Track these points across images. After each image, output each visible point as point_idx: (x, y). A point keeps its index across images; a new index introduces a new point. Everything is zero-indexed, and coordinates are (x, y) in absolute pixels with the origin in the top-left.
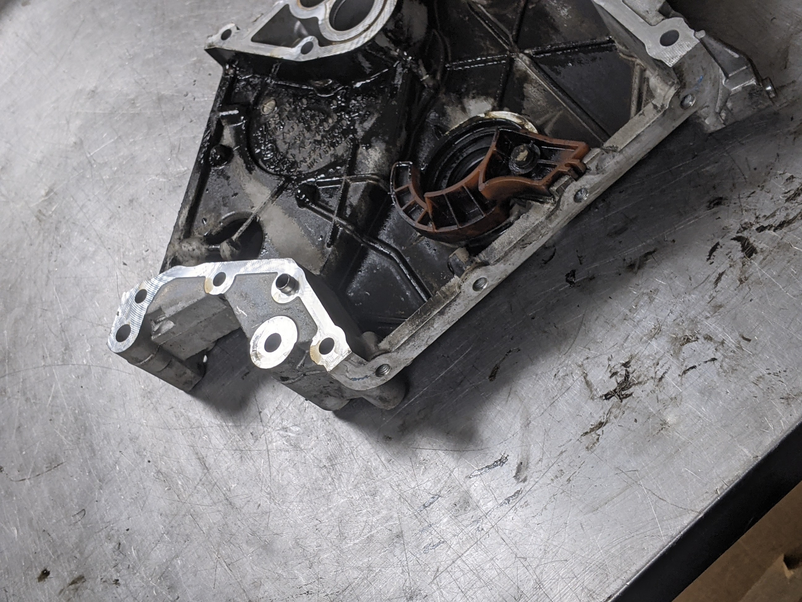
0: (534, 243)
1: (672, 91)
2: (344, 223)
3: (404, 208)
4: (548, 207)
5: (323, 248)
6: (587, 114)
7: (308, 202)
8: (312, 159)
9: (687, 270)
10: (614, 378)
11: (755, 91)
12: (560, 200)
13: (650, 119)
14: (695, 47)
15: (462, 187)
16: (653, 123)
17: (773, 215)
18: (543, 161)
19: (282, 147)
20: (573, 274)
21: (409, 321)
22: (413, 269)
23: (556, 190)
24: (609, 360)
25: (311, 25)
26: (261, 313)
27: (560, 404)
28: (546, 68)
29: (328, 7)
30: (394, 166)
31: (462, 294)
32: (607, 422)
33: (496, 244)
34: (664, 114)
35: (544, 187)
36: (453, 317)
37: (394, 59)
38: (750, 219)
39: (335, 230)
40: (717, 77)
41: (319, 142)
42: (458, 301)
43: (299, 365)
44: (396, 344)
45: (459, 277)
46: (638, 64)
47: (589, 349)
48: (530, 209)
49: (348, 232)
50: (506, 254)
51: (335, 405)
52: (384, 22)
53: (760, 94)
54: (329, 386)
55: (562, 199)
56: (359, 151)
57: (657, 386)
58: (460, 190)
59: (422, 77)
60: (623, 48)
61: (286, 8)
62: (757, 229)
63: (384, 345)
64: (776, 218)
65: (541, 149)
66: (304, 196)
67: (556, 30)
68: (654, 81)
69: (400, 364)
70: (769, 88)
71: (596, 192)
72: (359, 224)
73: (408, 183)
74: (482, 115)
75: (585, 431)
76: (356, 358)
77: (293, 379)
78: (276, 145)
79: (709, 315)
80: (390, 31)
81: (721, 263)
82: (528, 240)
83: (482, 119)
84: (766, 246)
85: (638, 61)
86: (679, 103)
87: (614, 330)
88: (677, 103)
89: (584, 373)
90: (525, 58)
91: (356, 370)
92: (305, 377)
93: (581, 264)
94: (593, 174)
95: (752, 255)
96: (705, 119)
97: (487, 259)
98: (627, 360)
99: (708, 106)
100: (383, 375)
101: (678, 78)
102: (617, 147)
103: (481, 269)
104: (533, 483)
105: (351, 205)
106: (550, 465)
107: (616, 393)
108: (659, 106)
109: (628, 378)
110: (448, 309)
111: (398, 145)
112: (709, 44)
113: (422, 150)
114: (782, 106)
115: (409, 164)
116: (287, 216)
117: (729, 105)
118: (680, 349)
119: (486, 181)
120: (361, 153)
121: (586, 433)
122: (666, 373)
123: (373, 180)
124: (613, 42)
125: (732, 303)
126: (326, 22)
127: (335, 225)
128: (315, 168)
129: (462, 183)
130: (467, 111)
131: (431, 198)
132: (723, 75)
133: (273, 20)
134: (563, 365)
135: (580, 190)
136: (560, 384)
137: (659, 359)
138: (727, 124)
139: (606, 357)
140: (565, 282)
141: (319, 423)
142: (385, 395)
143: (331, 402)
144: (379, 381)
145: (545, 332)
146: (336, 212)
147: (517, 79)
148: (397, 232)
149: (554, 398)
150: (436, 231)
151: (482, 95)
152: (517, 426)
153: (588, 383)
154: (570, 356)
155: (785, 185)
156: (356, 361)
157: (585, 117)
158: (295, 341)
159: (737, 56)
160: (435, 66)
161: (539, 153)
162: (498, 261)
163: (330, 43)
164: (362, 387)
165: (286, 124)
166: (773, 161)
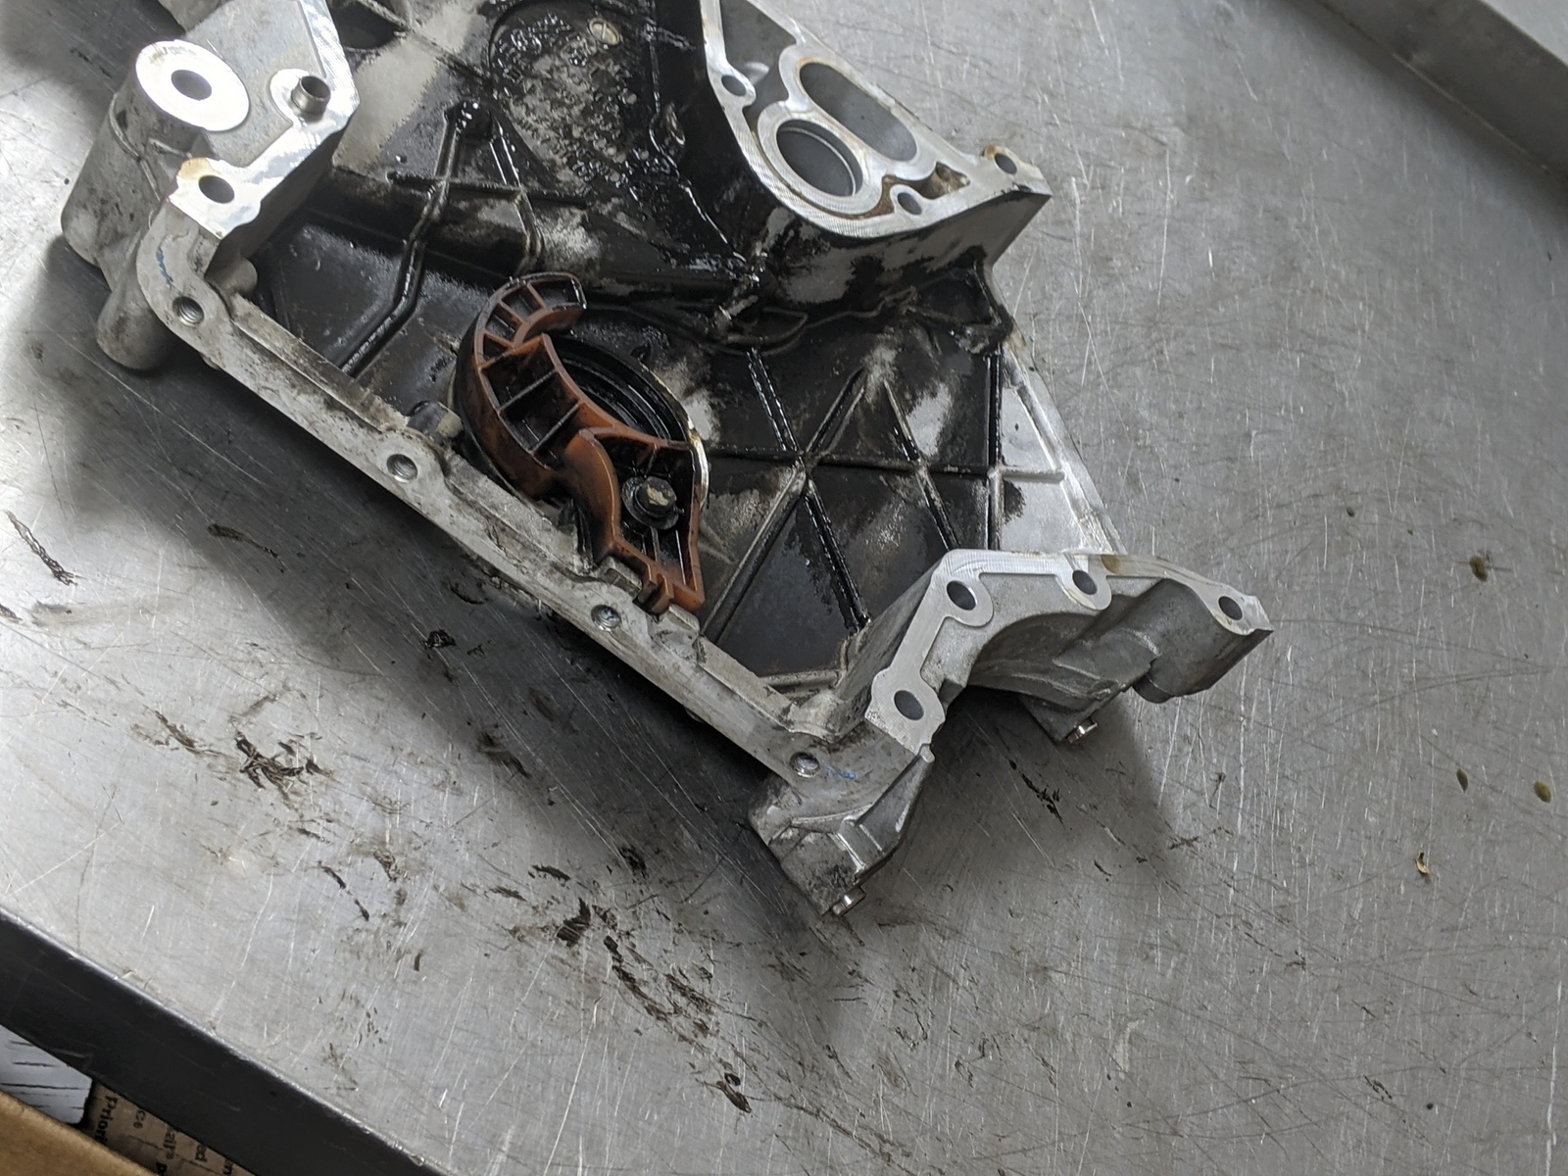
0: (502, 552)
1: (819, 732)
2: (441, 200)
3: (502, 304)
4: (576, 563)
5: (383, 166)
6: (737, 605)
7: (460, 126)
8: (535, 125)
9: (509, 837)
10: (282, 749)
11: (844, 875)
12: (592, 579)
13: (764, 707)
14: (905, 750)
15: (576, 401)
16: (760, 713)
17: (639, 959)
18: (654, 534)
19: (542, 66)
20: (448, 642)
21: (300, 345)
22: (389, 344)
23: (611, 569)
24: (312, 735)
25: (771, 89)
26: (241, 55)
27: (203, 662)
28: (792, 523)
29: (810, 115)
30: (570, 276)
31: (377, 436)
32: (197, 753)
33: (485, 484)
34: (778, 728)
35: (611, 545)
36: (324, 429)
37: (746, 250)
38: (622, 922)
39: (425, 184)
40: (855, 805)
41: (568, 134)
42: (361, 432)
43: (158, 143)
44: (249, 328)
45: (409, 425)
46: (837, 673)
47: (321, 697)
48: (563, 531)
49: (426, 209)
50: (471, 504)
51: (80, 236)
52: (811, 219)
53: (839, 886)
54: (121, 213)
55: (595, 583)
56: (575, 210)
57: (290, 828)
58: (571, 397)
59: (726, 309)
60: (858, 644)
61: (788, 40)
62: (608, 938)
63: (242, 305)
64: (636, 964)
65: (672, 530)
66: (469, 116)
67: (857, 527)
68: (826, 699)
69: (207, 344)
70: (848, 901)
71: (616, 643)
72: (445, 230)
73: (547, 308)
74: (691, 425)
75: (168, 718)
76: (209, 250)
77: (126, 138)
78: (541, 55)
79: (441, 890)
80: (797, 233)
81: (536, 890)
82: (506, 539)
83: (685, 426)
84: (584, 960)
85: (843, 673)
86: (800, 750)
87: (368, 733)
88: (800, 746)
89: (275, 696)
90: (801, 483)
91: (182, 256)
92: (133, 161)
93: (469, 653)
94: (650, 628)
95: (563, 939)
96: (776, 804)
97: (454, 470)
98: (321, 767)
99: (800, 802)
100: (179, 314)
101: (845, 736)
102: (704, 661)
103: (434, 462)
104: (39, 640)
105: (476, 209)
106: (83, 665)
107: (256, 758)
108: (789, 716)
109: (289, 775)
110: (342, 415)
111: (605, 281)
112: (913, 775)
113: (602, 328)
114: (818, 934)
115: (582, 303)
116: (423, 90)
117: (810, 838)
118: (367, 854)
119: (600, 441)
120: (571, 213)
121: (164, 720)
122: (318, 837)
123: (531, 244)
124: (862, 626)
125: (473, 924)
126: (785, 115)
127: (433, 182)
128: (522, 132)
129: (583, 399)
130: (689, 399)
131: (541, 345)
132: (862, 813)
133: (762, 18)
134: (279, 655)
135: (614, 613)
136: (240, 656)
137: (338, 821)
138: (773, 846)
139: (316, 730)
140: (428, 631)
141: (29, 214)
142: (132, 328)
143: (84, 228)
144: (163, 309)
145: (329, 612)
146: (457, 181)
147: (763, 477)
148: (447, 305)
149: (212, 649)
150: (479, 369)
151: (721, 420)
152: (138, 593)
153: (258, 705)
154: (298, 664)
155: (693, 968)
156: (201, 251)
157: (732, 601)
158: (209, 127)
159: (898, 828)
160: (748, 327)
161: (667, 527)
162: (456, 491)
163: (753, 124)
164: (146, 277)
165: (585, 70)
166: (727, 939)
